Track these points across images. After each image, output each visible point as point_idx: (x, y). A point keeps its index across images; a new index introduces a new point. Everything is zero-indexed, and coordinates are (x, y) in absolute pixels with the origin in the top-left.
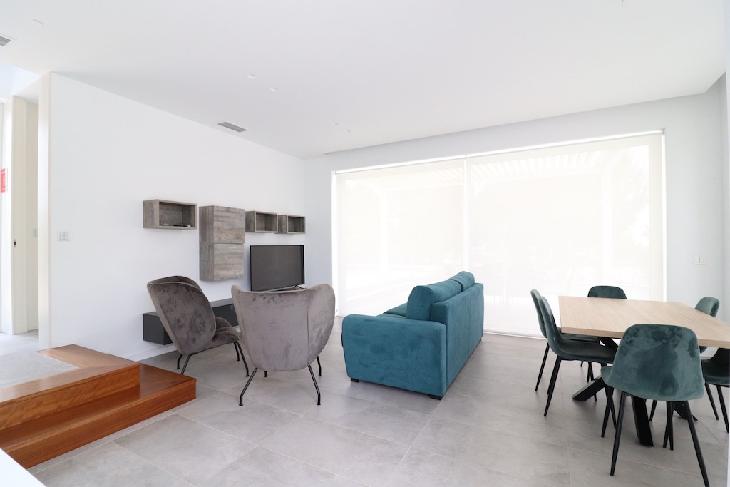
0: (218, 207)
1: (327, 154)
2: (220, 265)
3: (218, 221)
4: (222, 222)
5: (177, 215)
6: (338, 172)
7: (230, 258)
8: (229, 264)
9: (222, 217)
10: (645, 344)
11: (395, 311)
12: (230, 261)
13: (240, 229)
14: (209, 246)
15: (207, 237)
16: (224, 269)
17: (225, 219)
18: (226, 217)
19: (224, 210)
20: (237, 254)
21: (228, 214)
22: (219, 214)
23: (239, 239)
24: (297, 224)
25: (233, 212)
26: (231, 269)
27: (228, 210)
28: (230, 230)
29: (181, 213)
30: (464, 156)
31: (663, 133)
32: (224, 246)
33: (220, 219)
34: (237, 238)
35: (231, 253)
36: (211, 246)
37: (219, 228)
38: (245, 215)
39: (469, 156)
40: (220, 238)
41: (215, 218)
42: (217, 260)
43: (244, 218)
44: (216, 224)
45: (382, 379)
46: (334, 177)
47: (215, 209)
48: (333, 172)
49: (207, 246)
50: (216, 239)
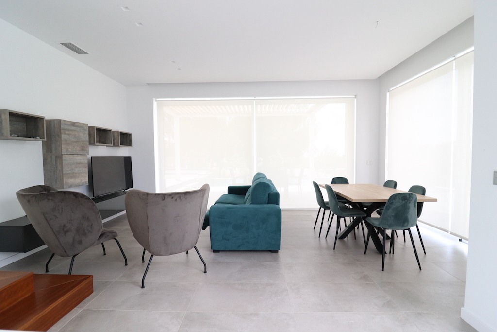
0: (64, 121)
1: (148, 84)
2: (69, 173)
3: (65, 134)
4: (68, 134)
5: (21, 126)
6: (158, 99)
7: (76, 167)
8: (76, 173)
9: (69, 130)
10: (398, 203)
11: (221, 201)
12: (77, 170)
13: (85, 141)
14: (56, 157)
15: (53, 149)
16: (72, 177)
17: (71, 132)
18: (72, 130)
19: (69, 124)
20: (82, 163)
21: (73, 128)
22: (66, 127)
23: (84, 149)
24: (125, 139)
25: (78, 127)
26: (78, 177)
27: (73, 124)
28: (76, 142)
29: (25, 125)
30: (254, 98)
31: (355, 97)
32: (71, 157)
33: (67, 132)
34: (82, 150)
35: (77, 163)
36: (59, 157)
37: (66, 140)
38: (88, 129)
39: (257, 98)
40: (67, 150)
41: (62, 131)
42: (66, 170)
43: (87, 132)
44: (63, 136)
45: (239, 246)
46: (155, 104)
47: (62, 122)
48: (154, 99)
49: (54, 157)
50: (64, 151)
